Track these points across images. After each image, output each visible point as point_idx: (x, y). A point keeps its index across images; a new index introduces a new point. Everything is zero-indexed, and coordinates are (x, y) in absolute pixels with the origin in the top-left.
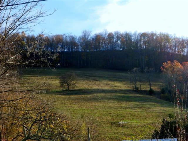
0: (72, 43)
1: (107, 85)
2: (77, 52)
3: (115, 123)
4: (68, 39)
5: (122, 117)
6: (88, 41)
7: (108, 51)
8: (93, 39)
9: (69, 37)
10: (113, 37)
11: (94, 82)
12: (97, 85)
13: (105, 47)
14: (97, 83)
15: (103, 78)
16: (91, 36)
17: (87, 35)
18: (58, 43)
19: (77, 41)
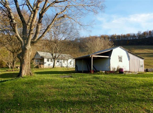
0: (134, 36)
1: (147, 51)
2: (136, 39)
3: (146, 65)
4: (132, 35)
5: (150, 63)
6: (140, 35)
7: (149, 38)
8: (143, 34)
9: (133, 34)
10: (151, 32)
11: (142, 50)
12: (143, 51)
13: (147, 37)
14: (143, 50)
15: (146, 48)
16: (142, 33)
17: (140, 32)
18: (128, 37)
19: (136, 35)
